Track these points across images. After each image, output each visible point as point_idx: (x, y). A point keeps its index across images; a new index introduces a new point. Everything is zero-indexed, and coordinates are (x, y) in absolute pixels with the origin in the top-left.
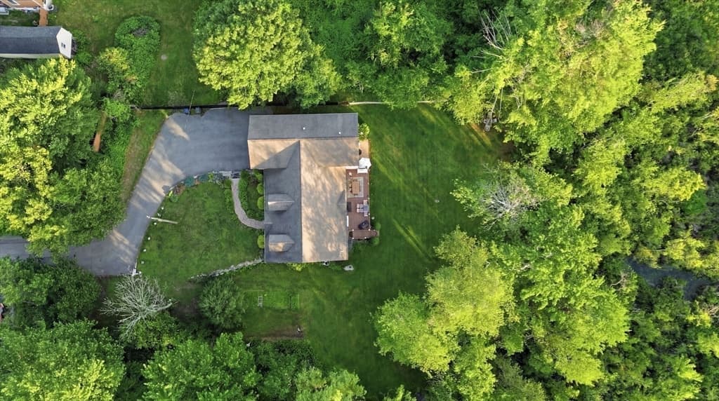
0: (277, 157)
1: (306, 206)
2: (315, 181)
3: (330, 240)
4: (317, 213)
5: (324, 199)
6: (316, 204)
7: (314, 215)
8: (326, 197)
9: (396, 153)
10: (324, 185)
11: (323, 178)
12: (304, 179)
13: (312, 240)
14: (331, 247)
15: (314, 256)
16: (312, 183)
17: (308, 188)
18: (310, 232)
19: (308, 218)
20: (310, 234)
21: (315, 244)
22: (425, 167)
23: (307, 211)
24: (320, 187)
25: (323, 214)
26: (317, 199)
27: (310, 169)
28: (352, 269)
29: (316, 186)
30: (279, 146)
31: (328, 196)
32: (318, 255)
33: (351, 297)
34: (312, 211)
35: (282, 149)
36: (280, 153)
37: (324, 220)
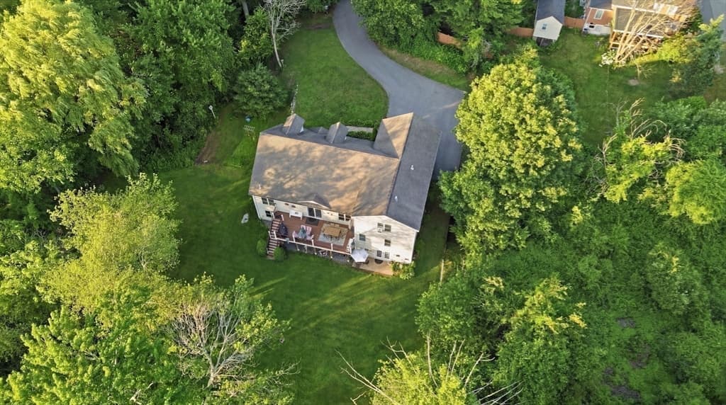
0: (388, 139)
1: (324, 150)
2: (351, 168)
6: (323, 165)
7: (312, 158)
9: (368, 304)
10: (343, 178)
13: (285, 150)
14: (270, 173)
15: (267, 148)
16: (349, 164)
17: (343, 157)
18: (293, 150)
19: (310, 149)
20: (290, 148)
21: (281, 152)
22: (334, 336)
23: (318, 150)
24: (341, 173)
25: (310, 170)
26: (329, 167)
27: (366, 164)
28: (242, 222)
29: (344, 168)
30: (398, 143)
32: (264, 154)
33: (213, 215)
34: (315, 157)
35: (395, 145)
36: (392, 144)
37: (303, 171)
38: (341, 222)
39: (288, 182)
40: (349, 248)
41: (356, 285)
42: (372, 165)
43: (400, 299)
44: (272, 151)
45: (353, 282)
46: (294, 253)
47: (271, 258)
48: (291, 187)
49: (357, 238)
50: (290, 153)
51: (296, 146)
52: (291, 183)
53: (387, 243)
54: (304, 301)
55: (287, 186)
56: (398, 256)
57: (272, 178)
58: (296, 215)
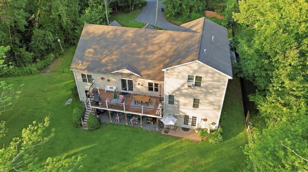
1: (135, 32)
2: (158, 44)
3: (96, 53)
4: (126, 42)
5: (139, 50)
6: (134, 42)
7: (126, 38)
8: (139, 54)
10: (153, 52)
11: (161, 52)
12: (162, 33)
13: (103, 34)
14: (89, 52)
15: (88, 33)
16: (157, 40)
17: (152, 36)
18: (111, 33)
19: (124, 32)
20: (109, 32)
21: (99, 36)
23: (131, 32)
24: (150, 48)
25: (123, 47)
26: (139, 44)
27: (172, 39)
28: (66, 104)
29: (153, 44)
30: (197, 28)
31: (141, 56)
32: (87, 38)
34: (128, 37)
37: (117, 49)
38: (150, 93)
39: (104, 58)
40: (159, 111)
41: (166, 148)
42: (177, 39)
43: (214, 161)
44: (92, 35)
45: (164, 146)
46: (107, 124)
47: (85, 129)
48: (107, 62)
49: (166, 101)
50: (108, 36)
51: (112, 30)
52: (107, 59)
53: (196, 104)
54: (113, 164)
55: (104, 61)
56: (205, 120)
57: (91, 55)
58: (111, 90)
